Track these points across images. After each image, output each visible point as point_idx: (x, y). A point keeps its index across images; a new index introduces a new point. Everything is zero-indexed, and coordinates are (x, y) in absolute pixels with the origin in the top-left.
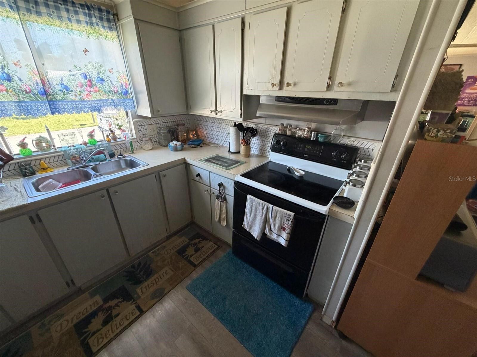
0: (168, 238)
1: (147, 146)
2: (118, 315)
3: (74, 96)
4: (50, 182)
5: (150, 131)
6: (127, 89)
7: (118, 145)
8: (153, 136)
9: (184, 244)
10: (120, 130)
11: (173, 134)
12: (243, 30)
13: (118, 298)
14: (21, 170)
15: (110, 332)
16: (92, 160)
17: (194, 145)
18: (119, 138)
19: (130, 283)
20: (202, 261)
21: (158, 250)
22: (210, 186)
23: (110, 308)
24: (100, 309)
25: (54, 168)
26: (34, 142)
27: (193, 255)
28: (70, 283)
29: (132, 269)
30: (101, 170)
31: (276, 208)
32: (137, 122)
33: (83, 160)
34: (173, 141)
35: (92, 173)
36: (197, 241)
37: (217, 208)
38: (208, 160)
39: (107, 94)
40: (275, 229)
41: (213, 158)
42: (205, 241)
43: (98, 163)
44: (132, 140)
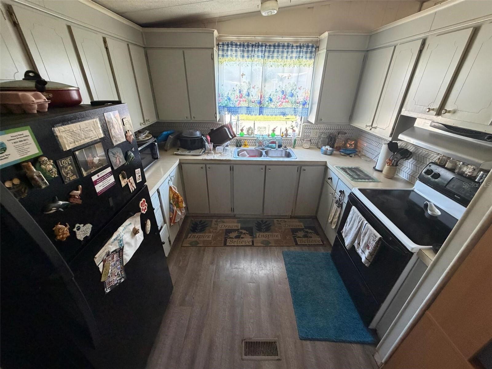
0: (291, 217)
1: (306, 145)
2: (242, 238)
3: (273, 105)
4: (245, 153)
5: (313, 135)
6: (307, 101)
7: (287, 140)
8: (314, 139)
9: (299, 228)
10: (292, 130)
11: (331, 140)
12: (421, 51)
13: (247, 231)
14: (237, 143)
15: (236, 243)
16: (268, 146)
17: (344, 154)
18: (289, 135)
19: (257, 228)
20: (303, 245)
21: (281, 221)
22: (335, 191)
23: (241, 233)
24: (238, 230)
25: (250, 146)
26: (247, 129)
27: (301, 237)
28: (232, 210)
29: (261, 222)
30: (270, 154)
31: (369, 225)
32: (306, 125)
33: (263, 145)
34: (327, 146)
35: (264, 153)
36: (310, 231)
37: (333, 211)
38: (344, 169)
39: (292, 104)
40: (362, 245)
41: (350, 169)
42: (315, 234)
43: (270, 149)
44: (297, 139)
